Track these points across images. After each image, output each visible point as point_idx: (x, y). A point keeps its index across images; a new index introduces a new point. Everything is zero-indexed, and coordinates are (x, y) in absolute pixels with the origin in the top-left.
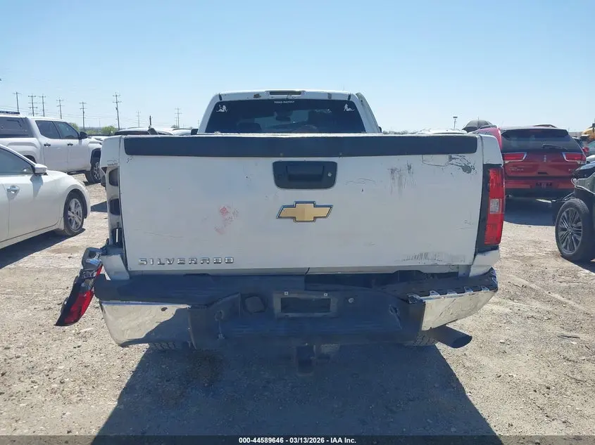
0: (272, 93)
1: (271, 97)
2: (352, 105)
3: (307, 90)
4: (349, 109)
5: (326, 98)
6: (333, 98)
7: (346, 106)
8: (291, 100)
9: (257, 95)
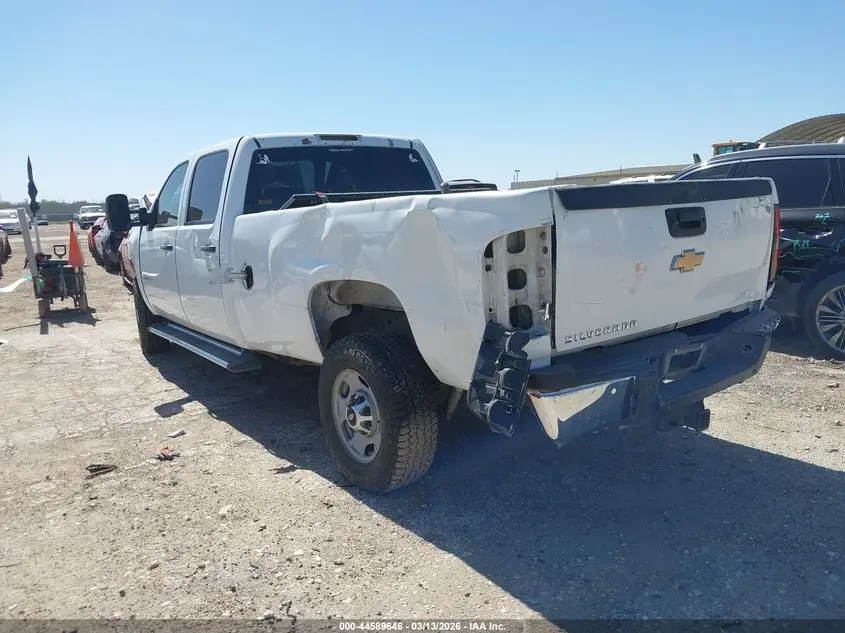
0: (324, 137)
1: (323, 143)
2: (416, 155)
3: (364, 135)
4: (414, 160)
5: (387, 145)
6: (395, 146)
7: (411, 156)
8: (349, 147)
9: (306, 140)
